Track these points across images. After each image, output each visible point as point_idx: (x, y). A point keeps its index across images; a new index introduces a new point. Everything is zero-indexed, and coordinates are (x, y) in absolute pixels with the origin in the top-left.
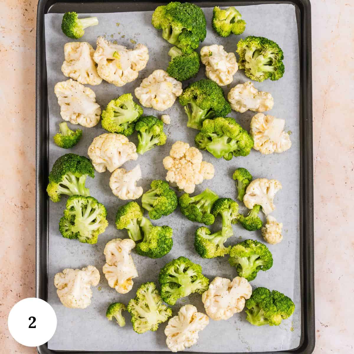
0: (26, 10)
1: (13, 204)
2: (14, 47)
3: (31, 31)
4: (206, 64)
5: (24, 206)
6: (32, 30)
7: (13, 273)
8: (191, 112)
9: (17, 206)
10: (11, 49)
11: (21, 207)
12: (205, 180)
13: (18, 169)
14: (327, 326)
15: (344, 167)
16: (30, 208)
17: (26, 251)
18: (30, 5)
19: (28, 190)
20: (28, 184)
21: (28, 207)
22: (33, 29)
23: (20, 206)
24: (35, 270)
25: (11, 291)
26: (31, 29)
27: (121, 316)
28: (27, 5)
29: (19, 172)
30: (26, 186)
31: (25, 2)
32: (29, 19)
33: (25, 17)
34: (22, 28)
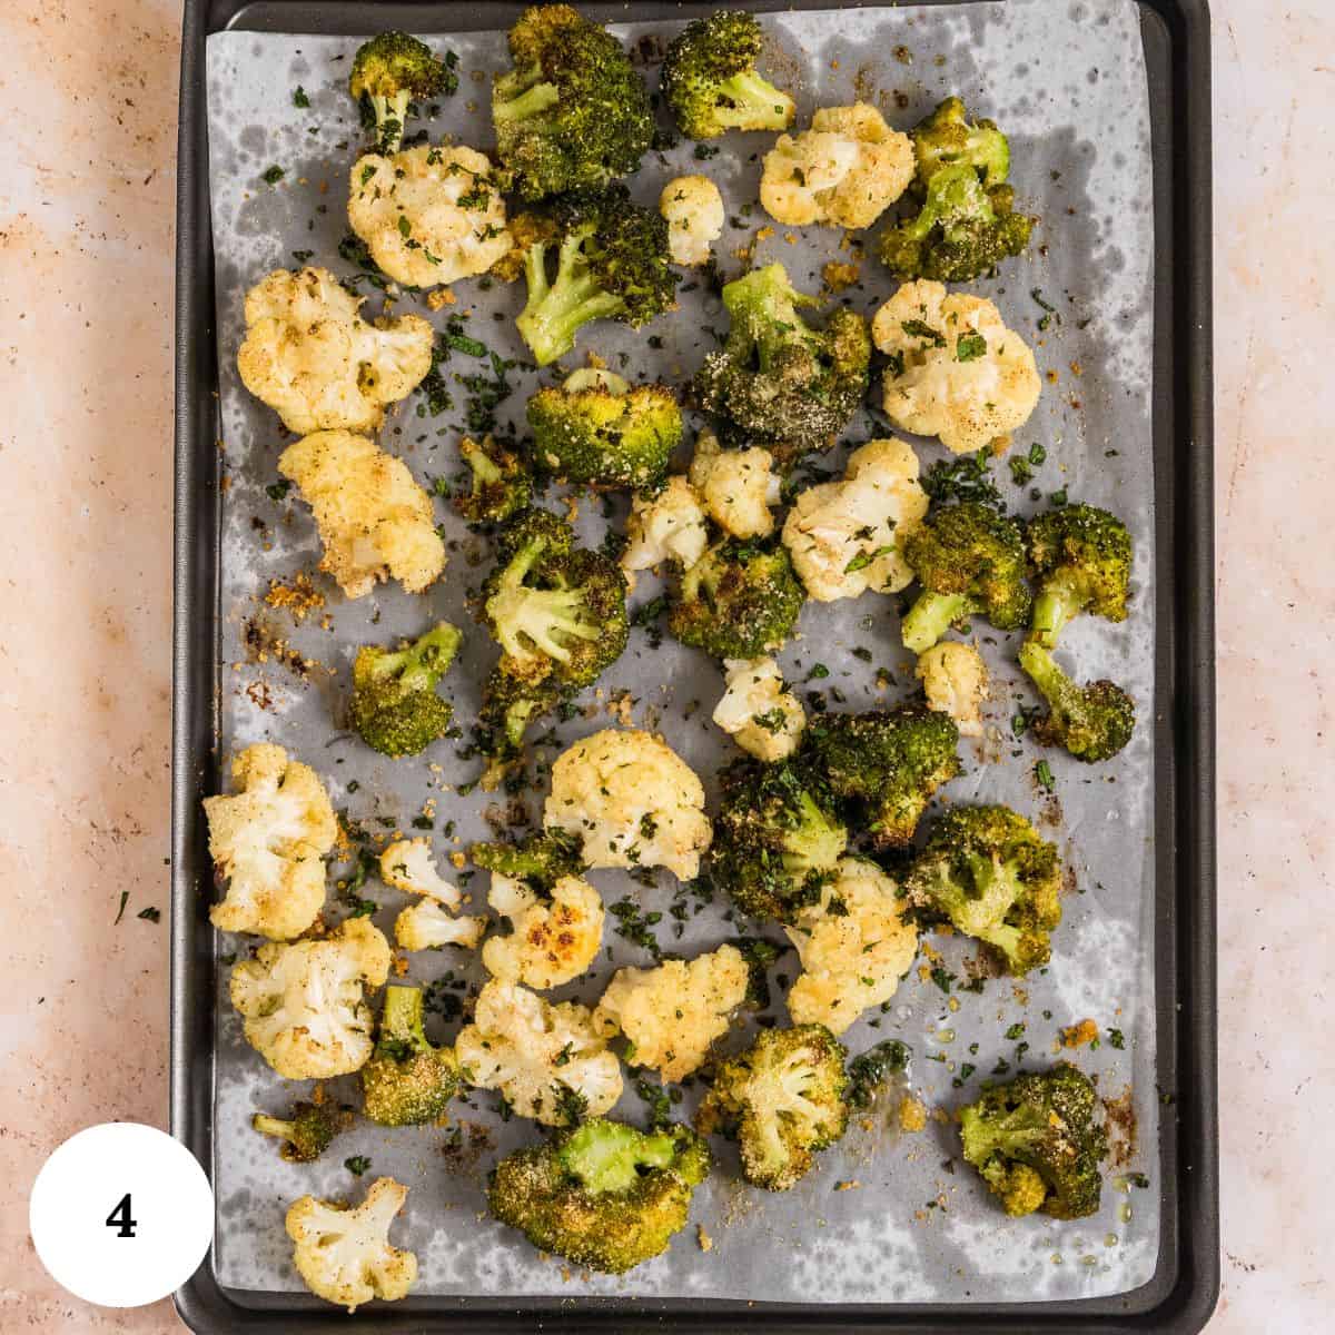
0: (129, 102)
1: (85, 822)
2: (84, 241)
3: (147, 182)
5: (126, 827)
6: (151, 177)
7: (88, 1076)
9: (100, 829)
10: (72, 247)
11: (114, 831)
13: (101, 690)
14: (1253, 1268)
15: (1312, 674)
16: (146, 834)
17: (133, 996)
18: (143, 84)
19: (139, 772)
20: (141, 749)
21: (139, 832)
23: (110, 828)
24: (167, 1065)
26: (148, 172)
28: (131, 85)
29: (106, 701)
30: (130, 753)
31: (122, 74)
32: (138, 138)
33: (123, 128)
34: (112, 171)
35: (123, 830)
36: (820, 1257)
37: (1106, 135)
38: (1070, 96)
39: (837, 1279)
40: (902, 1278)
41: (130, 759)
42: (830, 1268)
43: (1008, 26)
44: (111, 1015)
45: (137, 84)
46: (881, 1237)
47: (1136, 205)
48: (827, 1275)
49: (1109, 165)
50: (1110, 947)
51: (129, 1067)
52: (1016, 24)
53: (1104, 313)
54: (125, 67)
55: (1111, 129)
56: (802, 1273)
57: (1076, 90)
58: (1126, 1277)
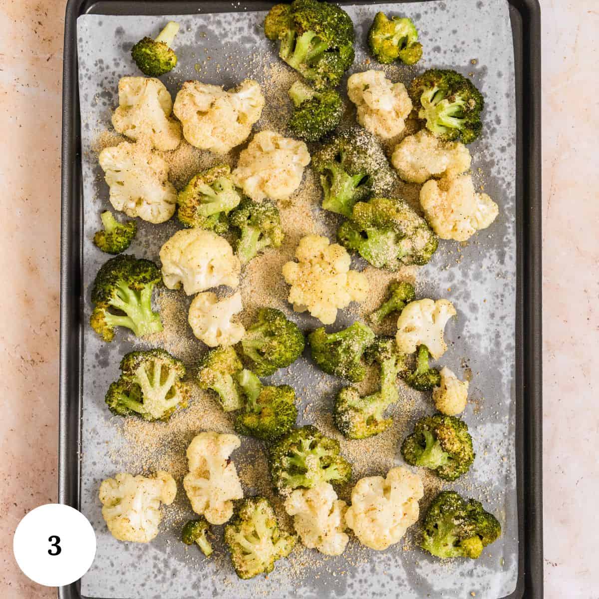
0: (40, 23)
1: (18, 356)
2: (19, 88)
3: (48, 60)
4: (358, 103)
5: (37, 359)
6: (49, 58)
7: (19, 474)
8: (330, 183)
9: (25, 360)
10: (14, 90)
11: (32, 360)
12: (353, 304)
13: (26, 295)
14: (556, 565)
15: (585, 291)
16: (46, 362)
17: (40, 438)
18: (46, 14)
19: (43, 333)
20: (44, 323)
21: (43, 361)
22: (52, 55)
23: (30, 359)
25: (15, 504)
26: (48, 56)
27: (206, 541)
28: (41, 15)
29: (28, 301)
30: (39, 324)
31: (37, 10)
32: (44, 40)
33: (37, 35)
34: (32, 54)
35: (35, 360)
36: (361, 581)
37: (494, 62)
38: (477, 44)
39: (369, 591)
40: (399, 590)
41: (39, 327)
42: (365, 586)
43: (448, 11)
44: (30, 446)
45: (44, 14)
46: (389, 572)
47: (508, 96)
48: (363, 589)
49: (495, 77)
50: (495, 438)
51: (38, 470)
52: (452, 11)
53: (493, 145)
54: (38, 7)
55: (496, 60)
56: (352, 588)
57: (479, 41)
58: (502, 591)
